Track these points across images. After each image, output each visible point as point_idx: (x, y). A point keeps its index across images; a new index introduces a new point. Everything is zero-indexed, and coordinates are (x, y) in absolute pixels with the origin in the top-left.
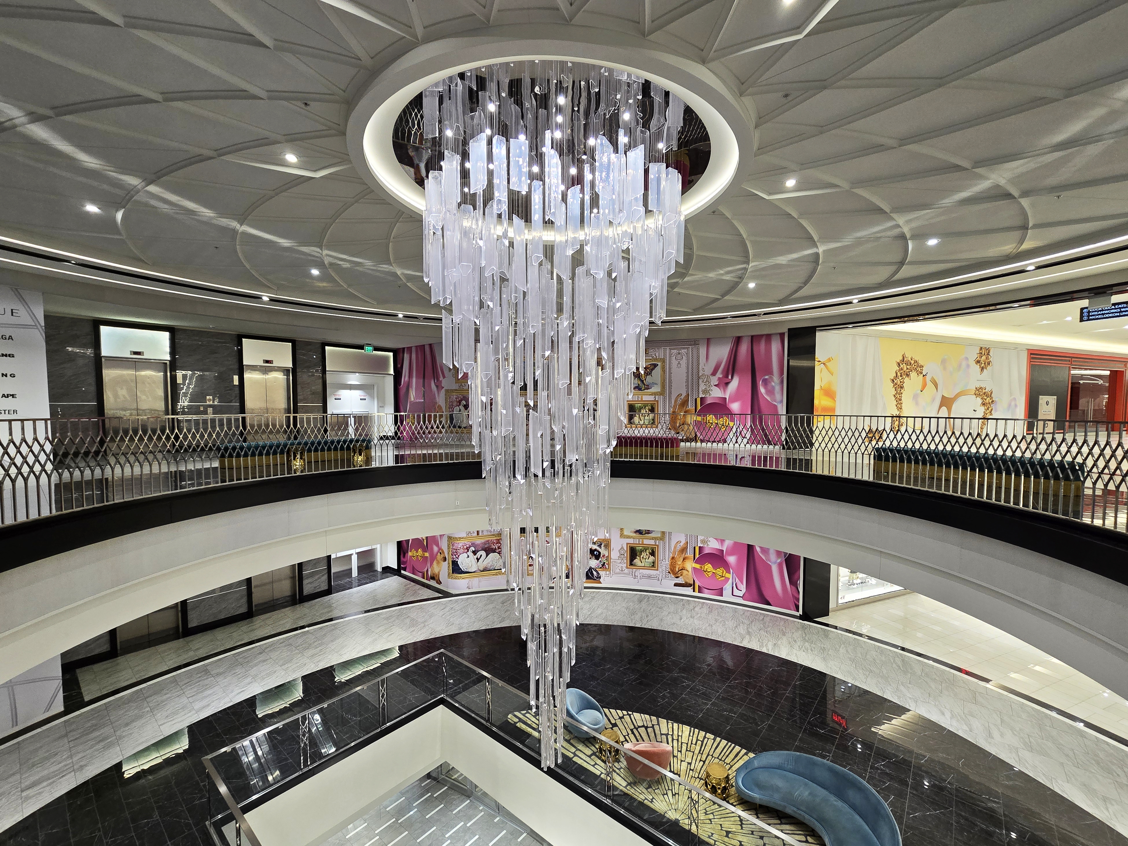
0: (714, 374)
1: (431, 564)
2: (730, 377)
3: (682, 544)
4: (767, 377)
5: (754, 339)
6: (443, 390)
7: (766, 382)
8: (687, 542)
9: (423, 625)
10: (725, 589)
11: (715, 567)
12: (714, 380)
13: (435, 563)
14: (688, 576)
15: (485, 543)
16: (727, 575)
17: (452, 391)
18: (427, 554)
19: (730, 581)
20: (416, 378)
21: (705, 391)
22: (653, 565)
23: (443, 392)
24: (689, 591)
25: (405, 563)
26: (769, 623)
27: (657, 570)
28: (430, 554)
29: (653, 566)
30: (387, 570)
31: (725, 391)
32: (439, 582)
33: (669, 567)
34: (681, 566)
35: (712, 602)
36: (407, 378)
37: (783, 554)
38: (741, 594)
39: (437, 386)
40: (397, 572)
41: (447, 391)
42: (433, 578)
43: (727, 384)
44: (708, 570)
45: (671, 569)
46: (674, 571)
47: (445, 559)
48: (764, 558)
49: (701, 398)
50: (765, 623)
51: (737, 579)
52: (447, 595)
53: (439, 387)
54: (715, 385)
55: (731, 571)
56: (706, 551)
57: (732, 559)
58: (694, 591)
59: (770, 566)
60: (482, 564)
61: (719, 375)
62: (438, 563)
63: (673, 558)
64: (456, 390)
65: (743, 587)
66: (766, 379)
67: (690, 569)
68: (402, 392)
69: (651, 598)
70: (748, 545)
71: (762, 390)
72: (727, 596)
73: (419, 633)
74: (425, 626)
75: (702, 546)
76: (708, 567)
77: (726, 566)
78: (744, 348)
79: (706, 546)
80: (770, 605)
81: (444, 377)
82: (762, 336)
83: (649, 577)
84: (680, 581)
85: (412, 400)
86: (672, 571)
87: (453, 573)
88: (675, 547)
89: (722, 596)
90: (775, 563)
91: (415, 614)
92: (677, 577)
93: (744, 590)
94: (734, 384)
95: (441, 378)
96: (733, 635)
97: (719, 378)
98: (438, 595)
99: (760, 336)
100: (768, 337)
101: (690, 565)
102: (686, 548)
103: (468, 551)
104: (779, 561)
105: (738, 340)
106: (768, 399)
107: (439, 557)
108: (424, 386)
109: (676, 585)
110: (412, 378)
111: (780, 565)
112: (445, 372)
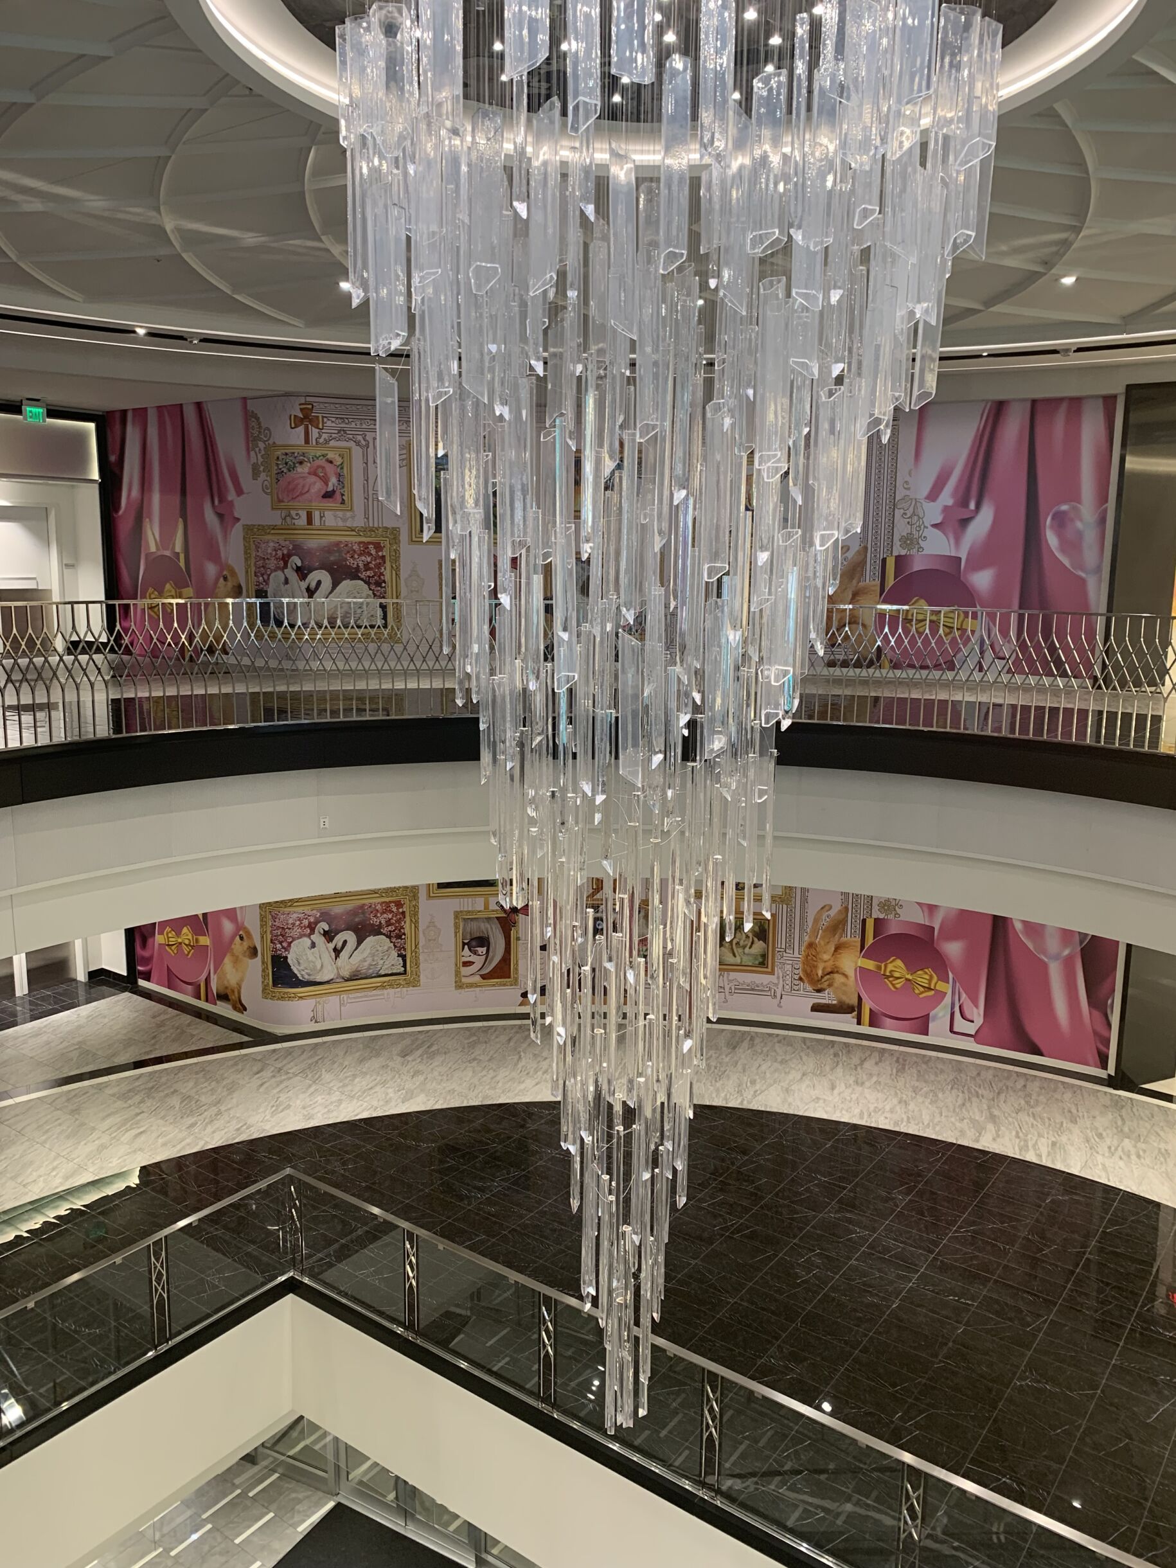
0: (933, 496)
1: (218, 964)
2: (972, 506)
3: (833, 913)
4: (1064, 507)
5: (1036, 407)
6: (239, 526)
7: (1061, 521)
8: (847, 909)
9: (214, 1110)
10: (935, 1017)
11: (912, 967)
12: (933, 512)
13: (228, 962)
14: (847, 986)
15: (354, 912)
16: (941, 986)
17: (263, 530)
18: (205, 940)
19: (948, 1000)
20: (162, 492)
21: (908, 541)
22: (763, 962)
23: (237, 532)
24: (846, 1022)
25: (147, 961)
26: (1039, 1095)
27: (772, 973)
28: (214, 942)
29: (763, 964)
30: (101, 979)
31: (958, 541)
32: (241, 1008)
33: (800, 965)
34: (831, 963)
35: (902, 1049)
36: (135, 493)
37: (1077, 938)
38: (971, 1029)
39: (221, 516)
40: (127, 983)
41: (248, 529)
42: (223, 997)
43: (965, 522)
44: (897, 975)
45: (805, 971)
46: (813, 976)
47: (253, 952)
48: (1030, 945)
49: (898, 558)
50: (1030, 1095)
51: (964, 996)
52: (262, 1037)
53: (226, 517)
54: (935, 526)
55: (951, 976)
56: (893, 929)
57: (953, 949)
58: (859, 1023)
59: (1045, 966)
60: (348, 963)
61: (946, 498)
62: (236, 961)
63: (811, 945)
64: (274, 527)
65: (978, 1014)
66: (1064, 512)
67: (851, 973)
68: (124, 528)
69: (757, 1041)
70: (995, 917)
71: (1052, 539)
72: (938, 1034)
73: (209, 1129)
74: (219, 1113)
75: (881, 916)
76: (896, 966)
77: (940, 965)
78: (1013, 429)
79: (891, 917)
80: (1039, 1053)
81: (240, 492)
82: (1060, 400)
83: (753, 989)
84: (826, 998)
85: (153, 549)
86: (808, 975)
87: (275, 984)
88: (816, 921)
89: (927, 1034)
90: (1056, 957)
91: (191, 1084)
92: (819, 991)
93: (979, 1021)
94: (982, 523)
95: (232, 495)
96: (958, 1124)
97: (946, 509)
98: (237, 1038)
99: (1055, 402)
100: (1075, 404)
101: (851, 962)
102: (843, 922)
103: (313, 931)
104: (1066, 952)
105: (999, 409)
106: (1066, 562)
107: (238, 947)
108: (184, 515)
109: (816, 1008)
110: (150, 490)
111: (1068, 963)
112: (241, 480)
